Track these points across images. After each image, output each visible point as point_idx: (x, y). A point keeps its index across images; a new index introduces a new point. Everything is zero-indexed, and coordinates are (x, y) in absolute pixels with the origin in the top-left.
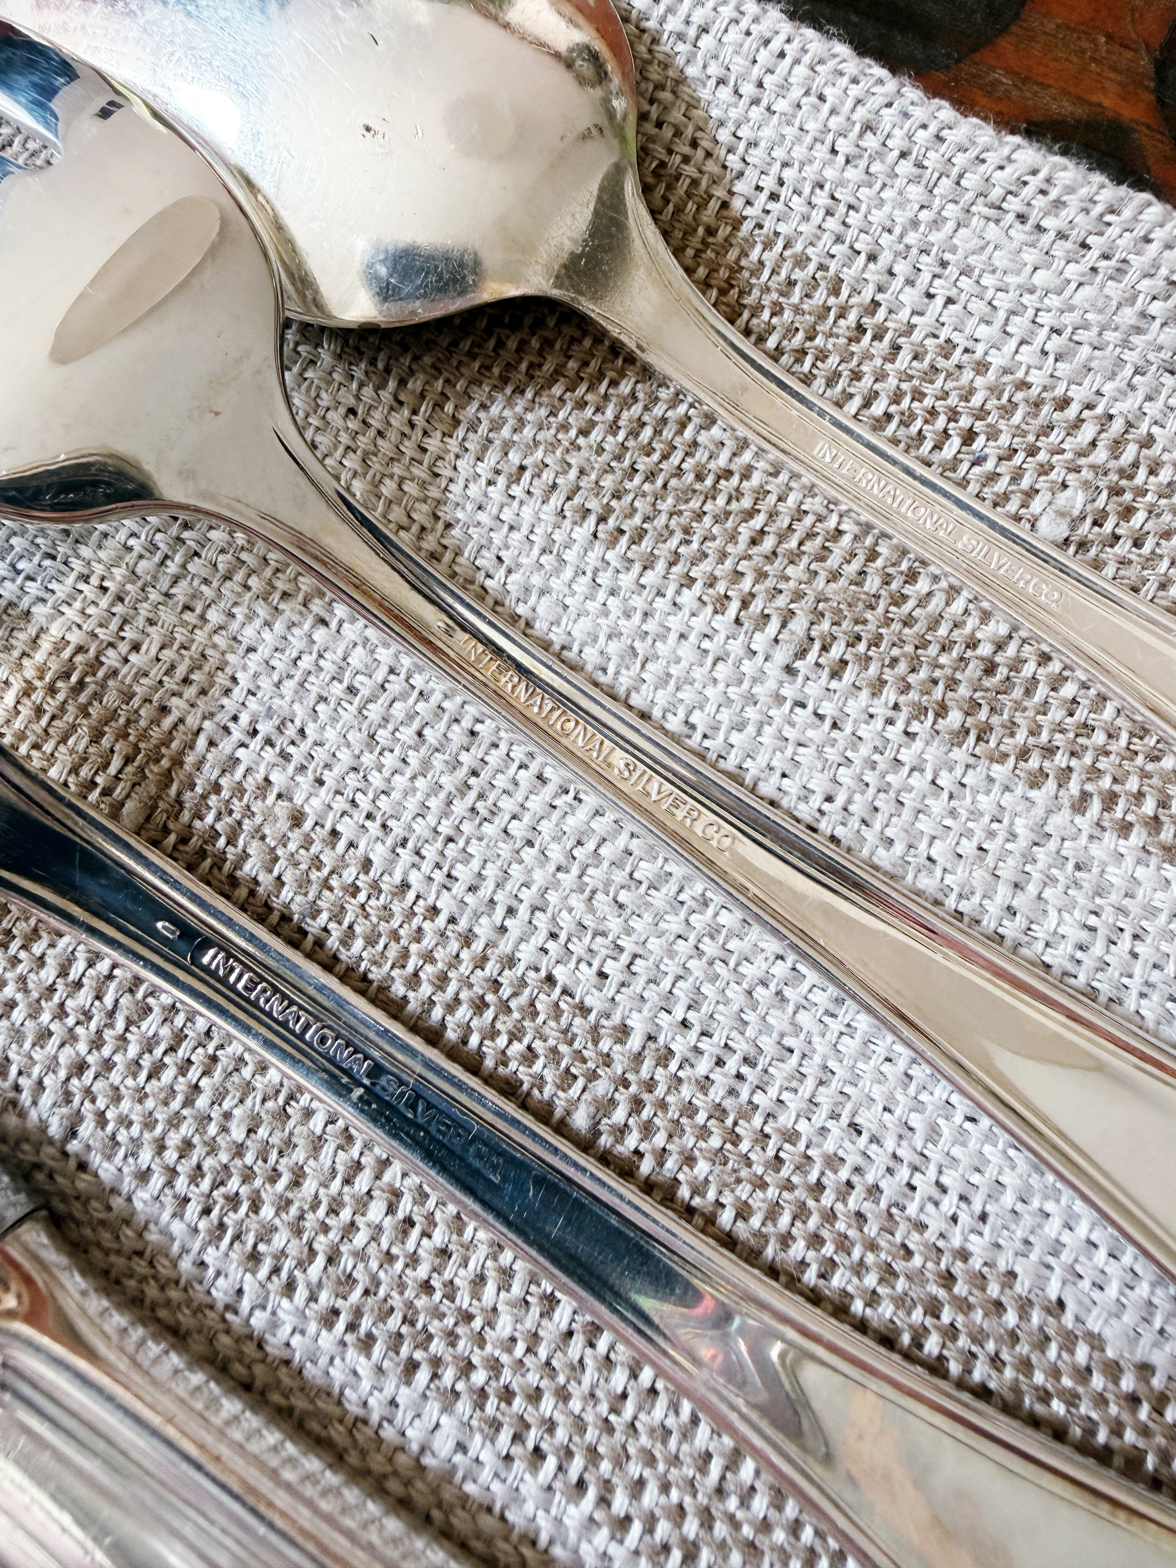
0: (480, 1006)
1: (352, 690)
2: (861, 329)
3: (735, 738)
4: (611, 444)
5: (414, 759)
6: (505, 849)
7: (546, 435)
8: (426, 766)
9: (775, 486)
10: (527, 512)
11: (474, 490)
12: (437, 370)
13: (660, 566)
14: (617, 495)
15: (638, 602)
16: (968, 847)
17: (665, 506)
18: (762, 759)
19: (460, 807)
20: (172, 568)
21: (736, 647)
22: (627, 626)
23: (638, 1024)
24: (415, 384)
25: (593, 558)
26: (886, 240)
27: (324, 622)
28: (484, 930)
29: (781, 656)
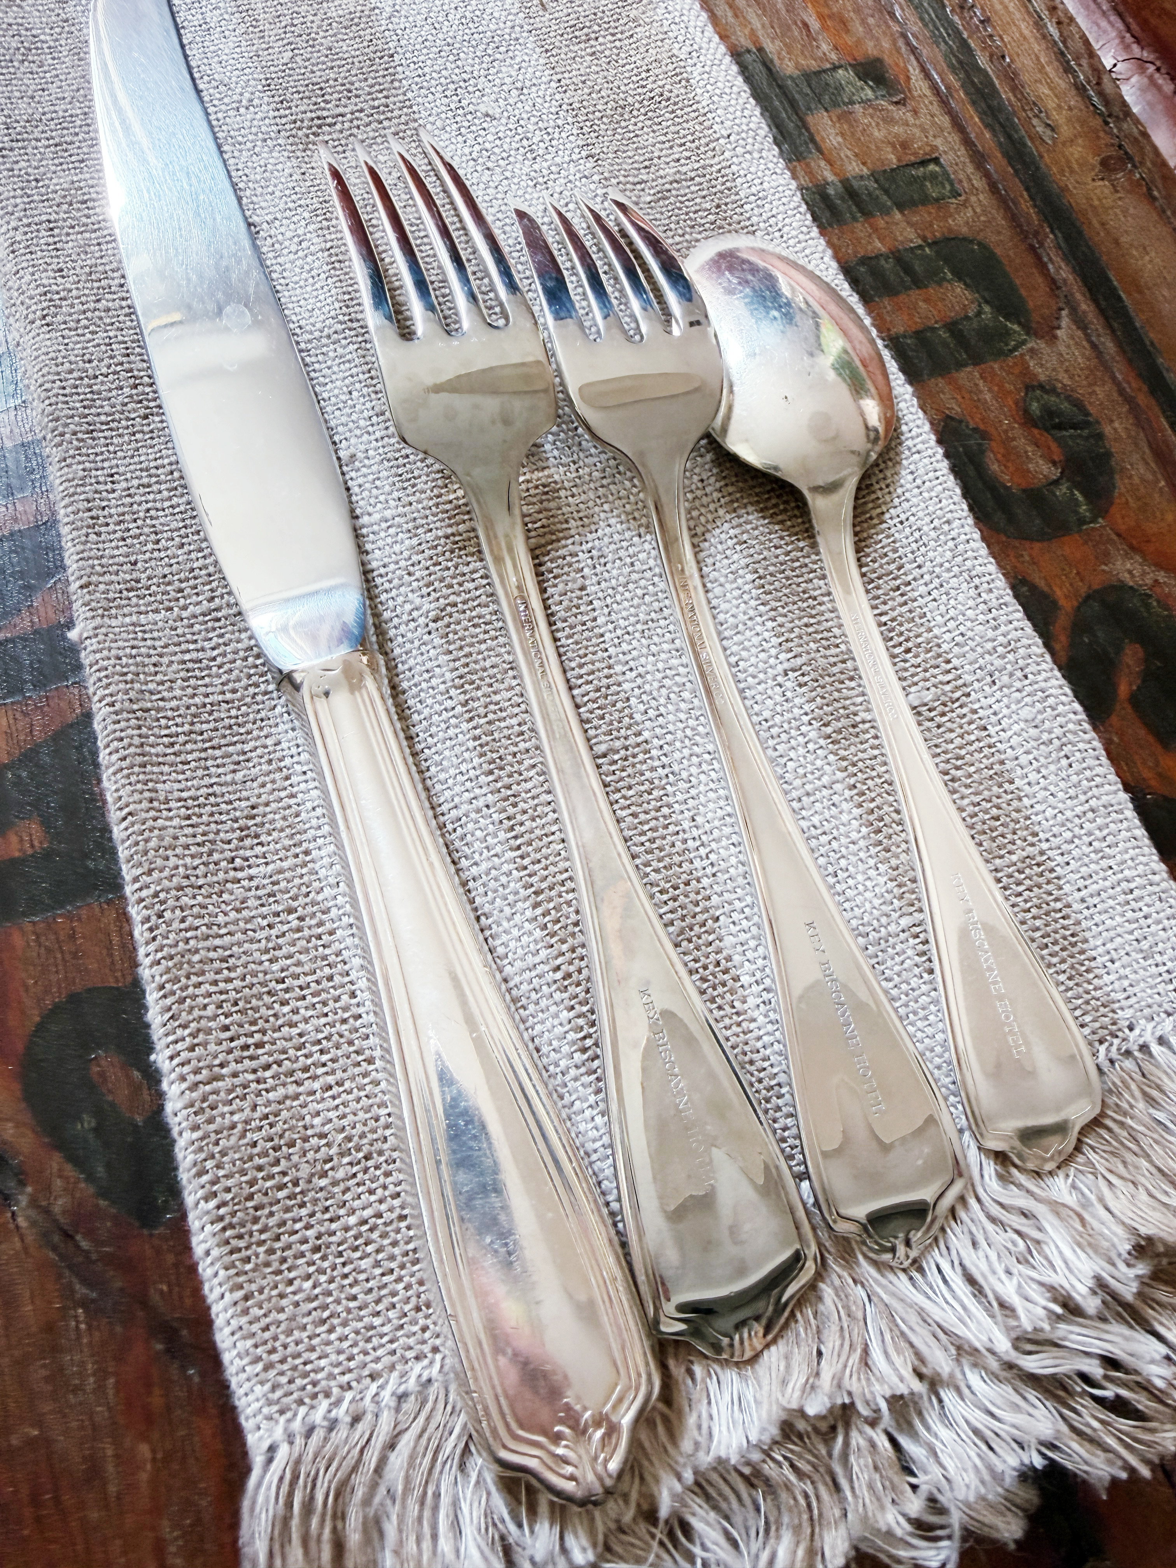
0: (598, 690)
1: (632, 564)
2: (898, 588)
3: (750, 679)
4: (782, 558)
5: (636, 601)
6: (645, 651)
7: (762, 538)
8: (639, 606)
9: (828, 615)
10: (736, 557)
11: (723, 536)
12: (741, 490)
13: (768, 607)
14: (771, 575)
15: (752, 613)
16: (801, 771)
17: (784, 591)
18: (753, 692)
19: (639, 627)
20: (605, 482)
21: (773, 651)
22: (741, 617)
23: (646, 735)
24: (731, 489)
25: (747, 587)
26: (928, 564)
27: (640, 536)
28: (618, 668)
29: (786, 665)
